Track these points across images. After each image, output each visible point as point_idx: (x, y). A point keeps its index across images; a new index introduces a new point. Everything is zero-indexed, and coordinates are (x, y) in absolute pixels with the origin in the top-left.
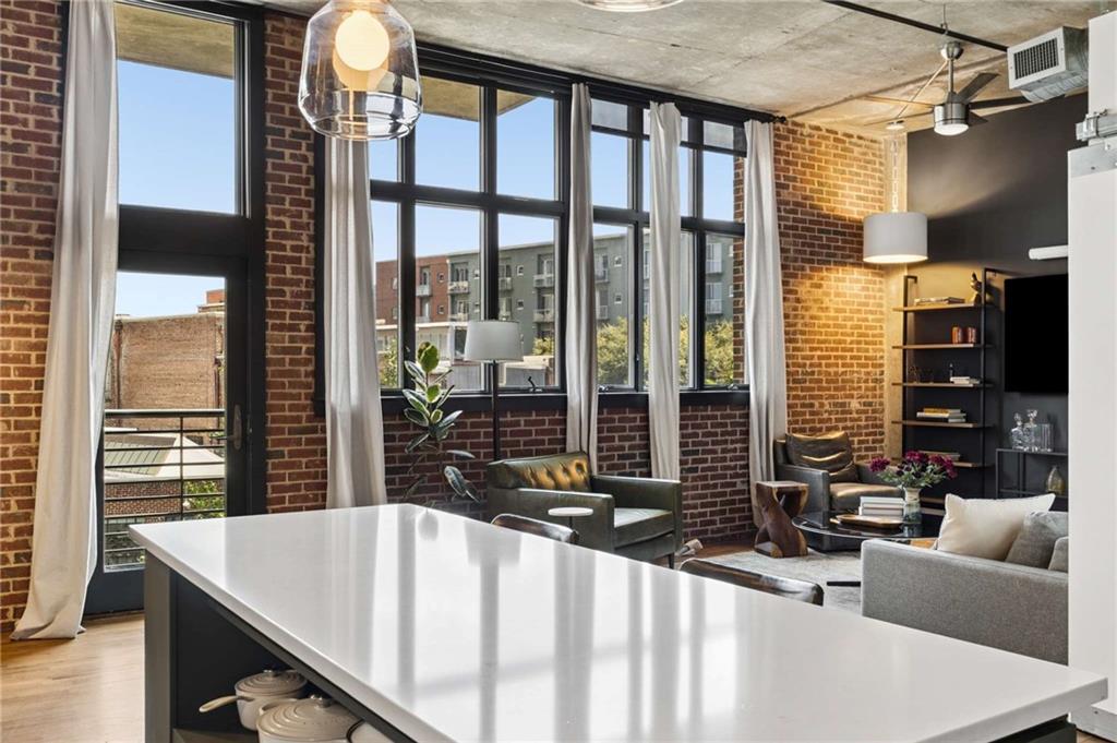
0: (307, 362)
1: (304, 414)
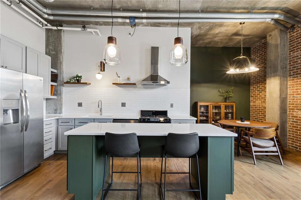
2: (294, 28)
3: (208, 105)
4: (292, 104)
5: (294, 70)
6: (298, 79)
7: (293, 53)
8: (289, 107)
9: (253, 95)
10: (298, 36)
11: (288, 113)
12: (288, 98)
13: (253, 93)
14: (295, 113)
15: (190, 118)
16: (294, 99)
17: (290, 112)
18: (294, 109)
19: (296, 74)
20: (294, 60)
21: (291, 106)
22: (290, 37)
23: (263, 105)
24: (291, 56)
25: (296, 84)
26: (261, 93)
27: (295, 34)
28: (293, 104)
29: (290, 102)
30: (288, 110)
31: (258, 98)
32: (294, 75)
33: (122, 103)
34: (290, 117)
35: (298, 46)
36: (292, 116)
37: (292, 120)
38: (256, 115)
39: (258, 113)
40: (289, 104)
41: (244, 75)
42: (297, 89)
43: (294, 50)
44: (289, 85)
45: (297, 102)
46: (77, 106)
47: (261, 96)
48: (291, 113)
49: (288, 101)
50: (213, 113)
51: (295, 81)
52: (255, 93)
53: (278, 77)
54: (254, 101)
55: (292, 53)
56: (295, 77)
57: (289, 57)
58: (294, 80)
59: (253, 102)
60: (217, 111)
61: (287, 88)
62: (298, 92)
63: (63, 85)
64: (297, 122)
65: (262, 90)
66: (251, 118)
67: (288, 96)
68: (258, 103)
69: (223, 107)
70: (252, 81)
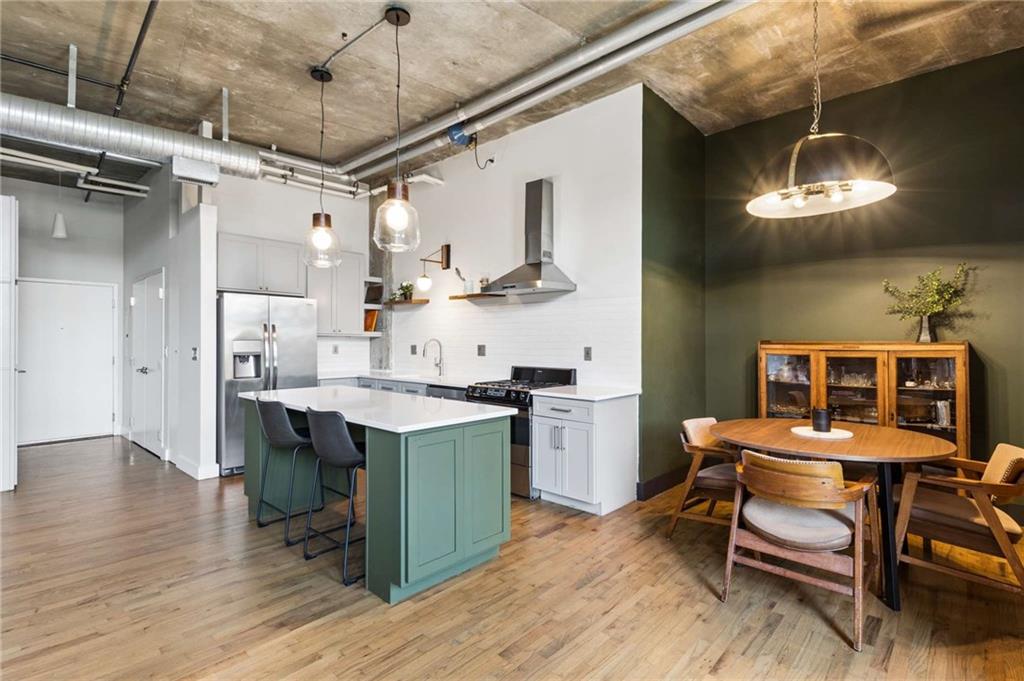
3: (805, 353)
33: (479, 346)
41: (827, 221)
46: (411, 353)
63: (391, 309)
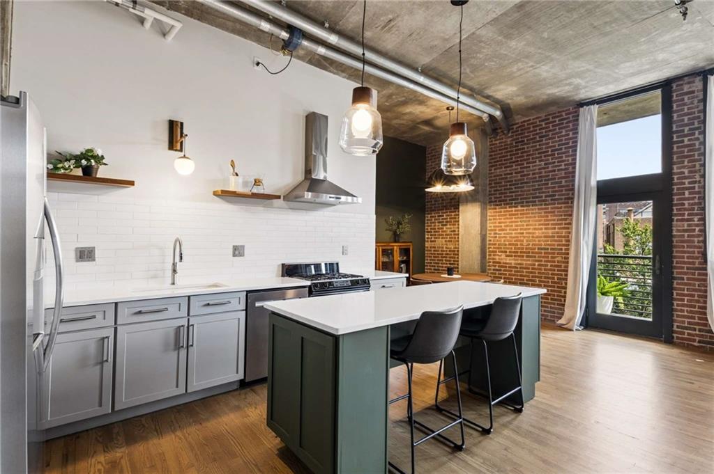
0: (699, 236)
1: (697, 261)
2: (497, 134)
4: (492, 244)
5: (496, 194)
6: (501, 208)
7: (495, 170)
8: (489, 248)
9: (431, 229)
10: (502, 146)
11: (488, 257)
12: (488, 235)
13: (430, 226)
14: (497, 257)
15: (376, 276)
16: (496, 237)
17: (490, 255)
18: (496, 252)
19: (500, 201)
20: (496, 179)
21: (492, 247)
22: (490, 145)
23: (448, 246)
24: (491, 173)
25: (499, 216)
26: (445, 227)
27: (497, 142)
28: (495, 244)
29: (490, 241)
30: (488, 253)
31: (440, 235)
32: (496, 201)
33: (234, 246)
34: (491, 264)
35: (501, 161)
36: (493, 262)
37: (493, 268)
38: (437, 263)
39: (440, 260)
40: (489, 244)
42: (499, 223)
43: (496, 165)
44: (490, 216)
45: (501, 241)
46: (74, 260)
47: (445, 231)
48: (492, 257)
49: (488, 239)
50: (383, 262)
51: (498, 210)
52: (435, 226)
53: (478, 204)
54: (433, 239)
55: (493, 168)
56: (497, 205)
57: (489, 174)
58: (496, 209)
59: (431, 241)
60: (386, 260)
61: (486, 221)
62: (501, 226)
64: (501, 270)
65: (447, 222)
66: (427, 269)
67: (488, 232)
68: (440, 242)
69: (396, 251)
70: (428, 205)
